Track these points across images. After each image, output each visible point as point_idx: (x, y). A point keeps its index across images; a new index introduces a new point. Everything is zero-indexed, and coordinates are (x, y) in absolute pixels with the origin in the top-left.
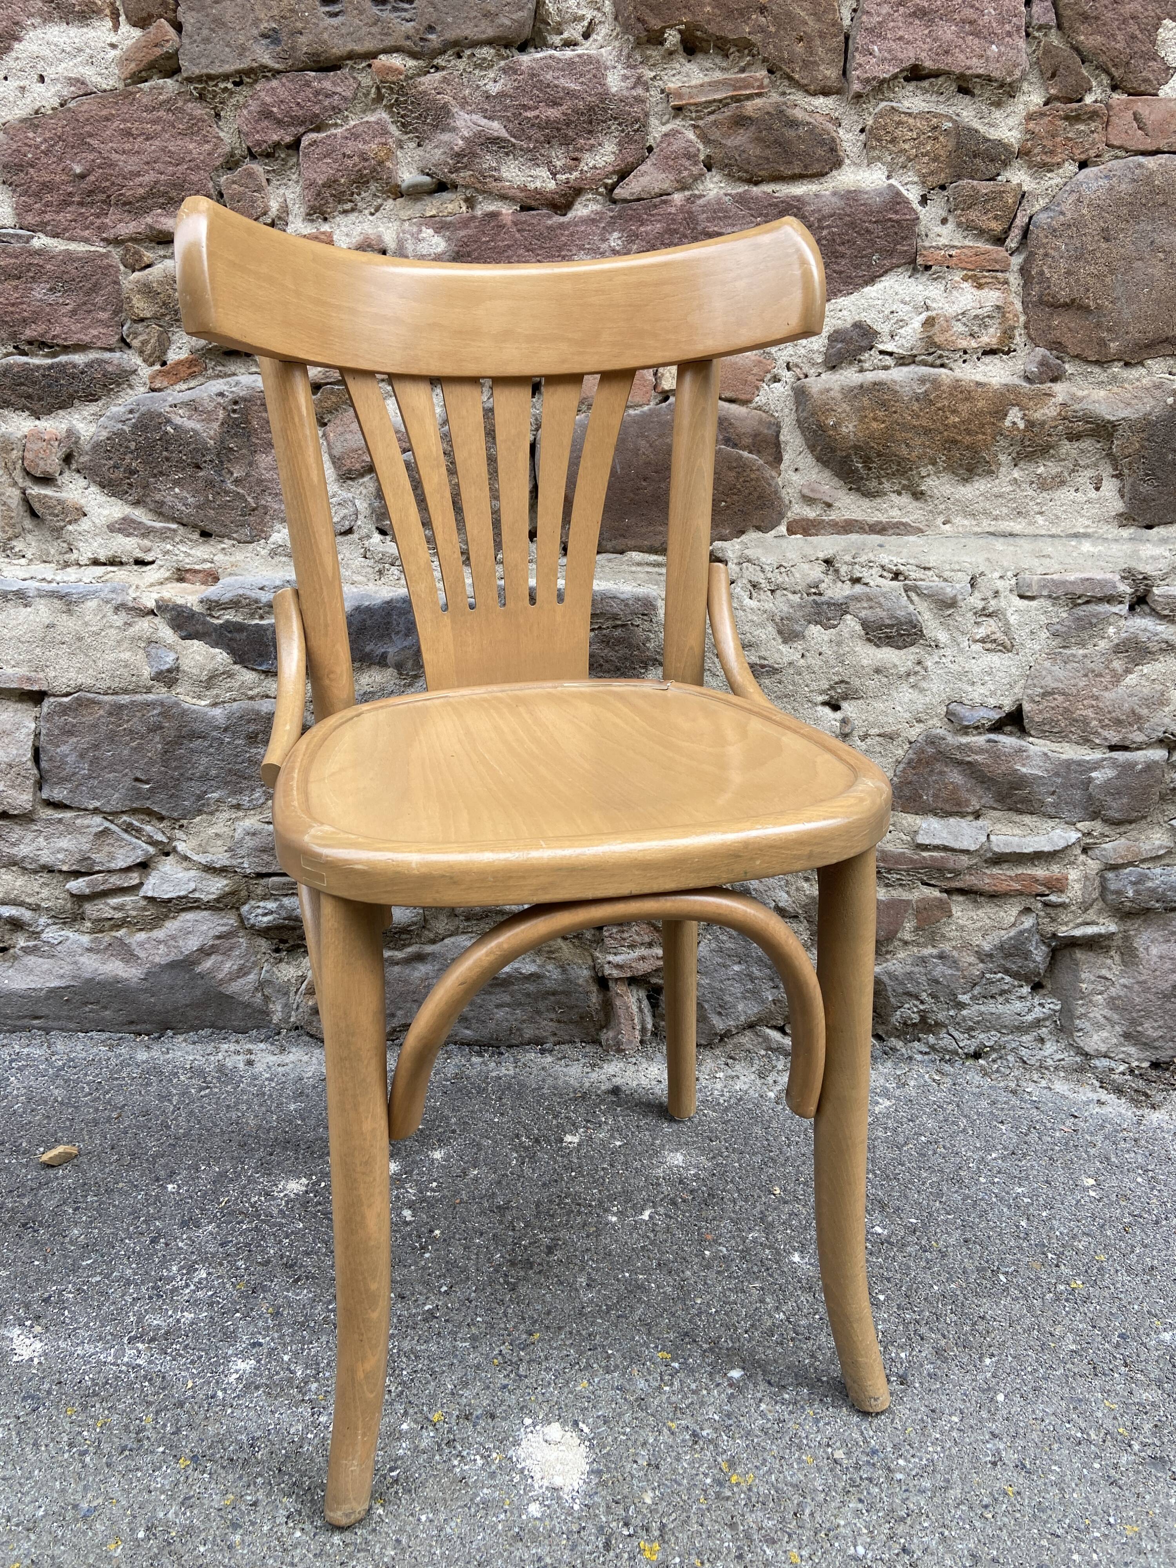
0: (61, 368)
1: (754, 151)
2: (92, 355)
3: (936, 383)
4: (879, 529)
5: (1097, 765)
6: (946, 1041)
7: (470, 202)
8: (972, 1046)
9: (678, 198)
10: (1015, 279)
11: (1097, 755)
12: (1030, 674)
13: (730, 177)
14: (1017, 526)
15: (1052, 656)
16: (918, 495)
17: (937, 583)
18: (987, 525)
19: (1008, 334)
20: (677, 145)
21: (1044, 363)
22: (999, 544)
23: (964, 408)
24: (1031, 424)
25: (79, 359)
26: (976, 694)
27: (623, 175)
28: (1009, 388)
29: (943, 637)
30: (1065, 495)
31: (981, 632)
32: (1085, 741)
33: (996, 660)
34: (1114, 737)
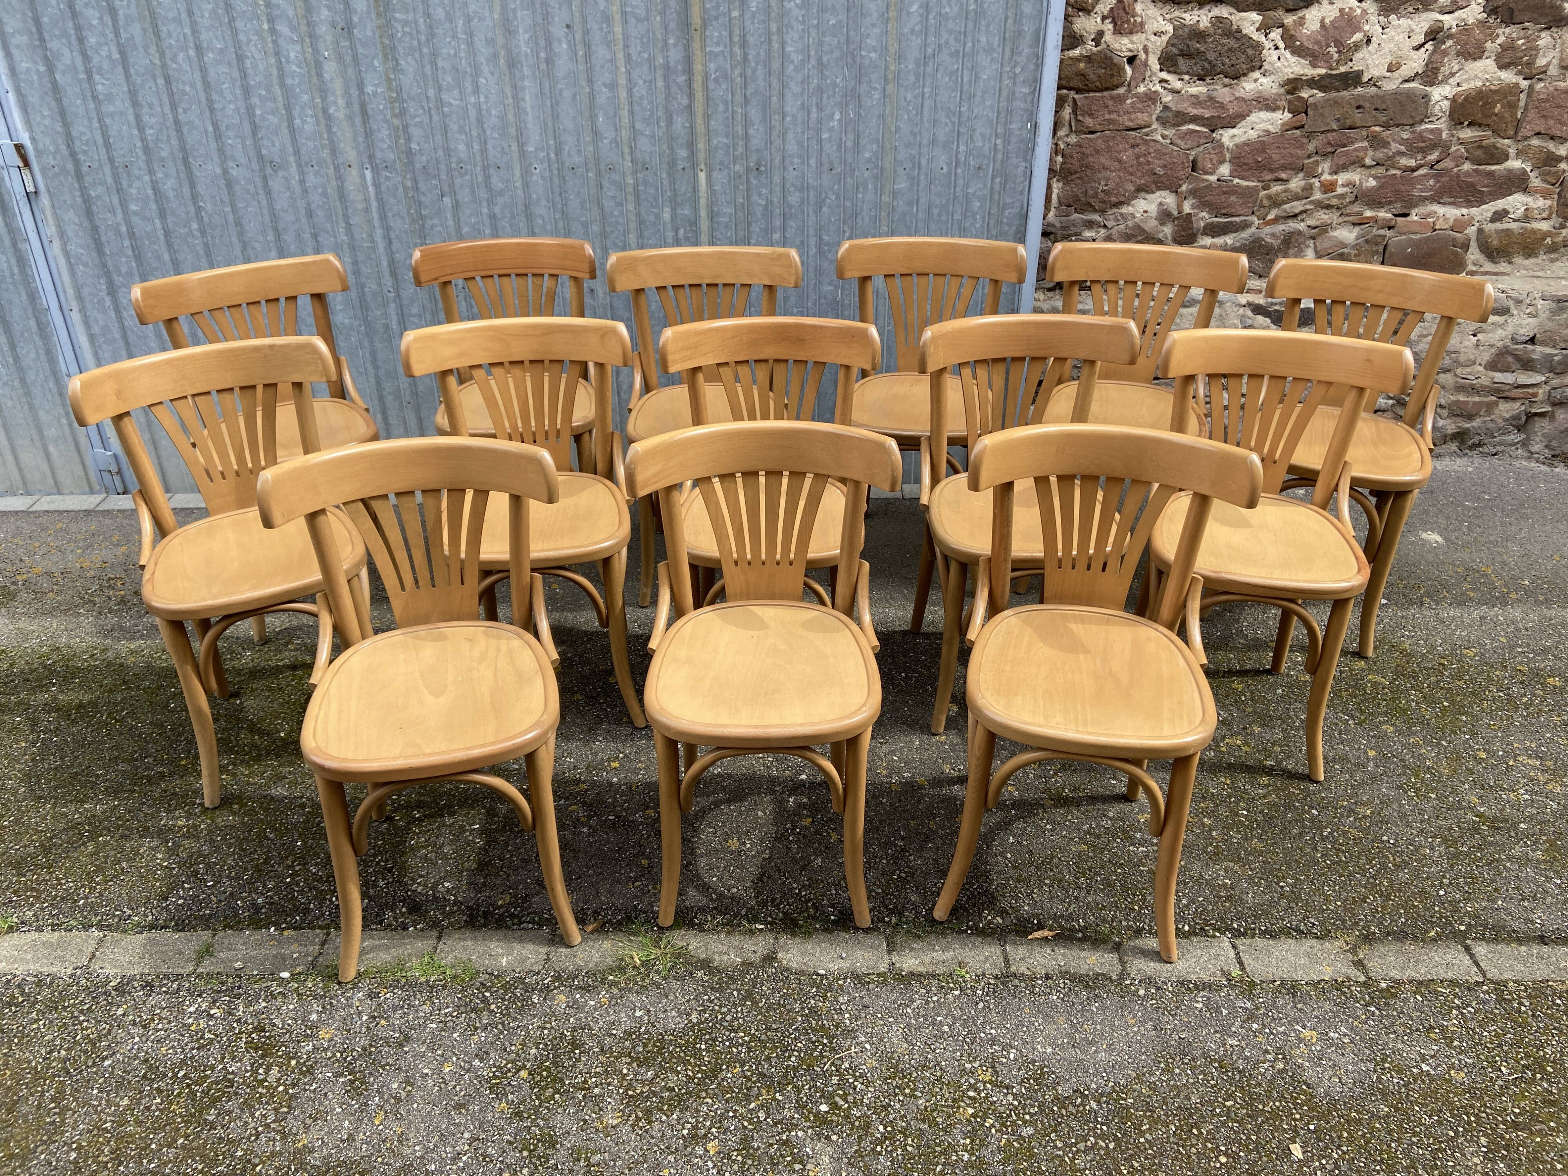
0: (1231, 223)
1: (1483, 156)
2: (1242, 218)
3: (1526, 229)
4: (1496, 274)
5: (1556, 355)
6: (1486, 450)
7: (1387, 170)
8: (1494, 451)
9: (1455, 170)
10: (1556, 196)
11: (1557, 352)
12: (1541, 325)
13: (1473, 163)
14: (1541, 274)
15: (1549, 319)
16: (1510, 263)
17: (1517, 295)
18: (1531, 273)
19: (1551, 214)
20: (1458, 154)
21: (1561, 224)
22: (1535, 281)
23: (1533, 237)
24: (1553, 243)
25: (1237, 219)
26: (1522, 331)
27: (1438, 162)
28: (1549, 232)
29: (1515, 312)
30: (1559, 264)
31: (1528, 311)
32: (1554, 347)
33: (1531, 320)
34: (1563, 345)
